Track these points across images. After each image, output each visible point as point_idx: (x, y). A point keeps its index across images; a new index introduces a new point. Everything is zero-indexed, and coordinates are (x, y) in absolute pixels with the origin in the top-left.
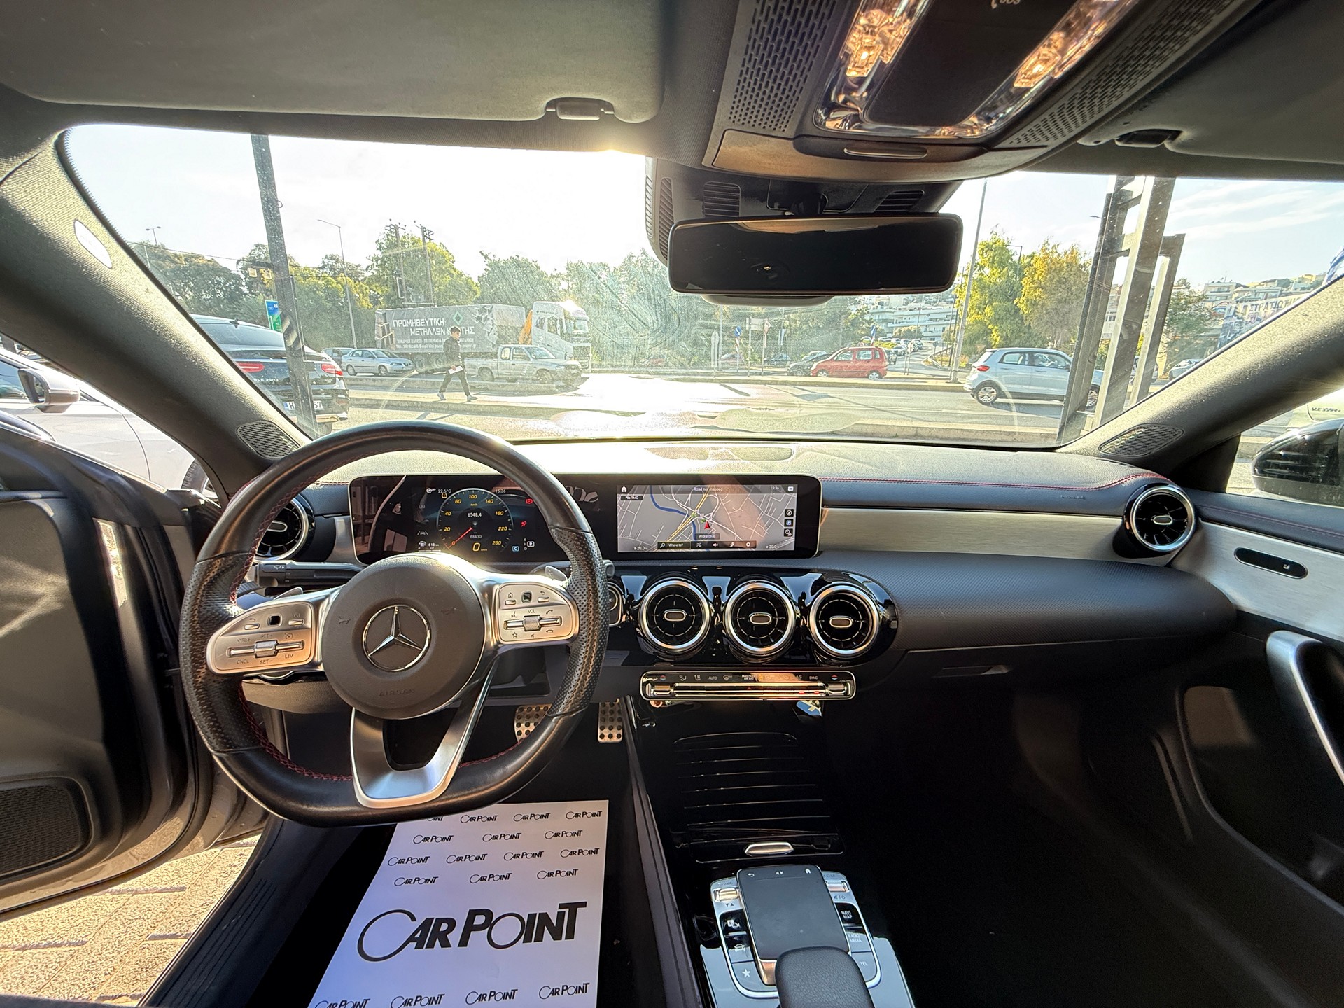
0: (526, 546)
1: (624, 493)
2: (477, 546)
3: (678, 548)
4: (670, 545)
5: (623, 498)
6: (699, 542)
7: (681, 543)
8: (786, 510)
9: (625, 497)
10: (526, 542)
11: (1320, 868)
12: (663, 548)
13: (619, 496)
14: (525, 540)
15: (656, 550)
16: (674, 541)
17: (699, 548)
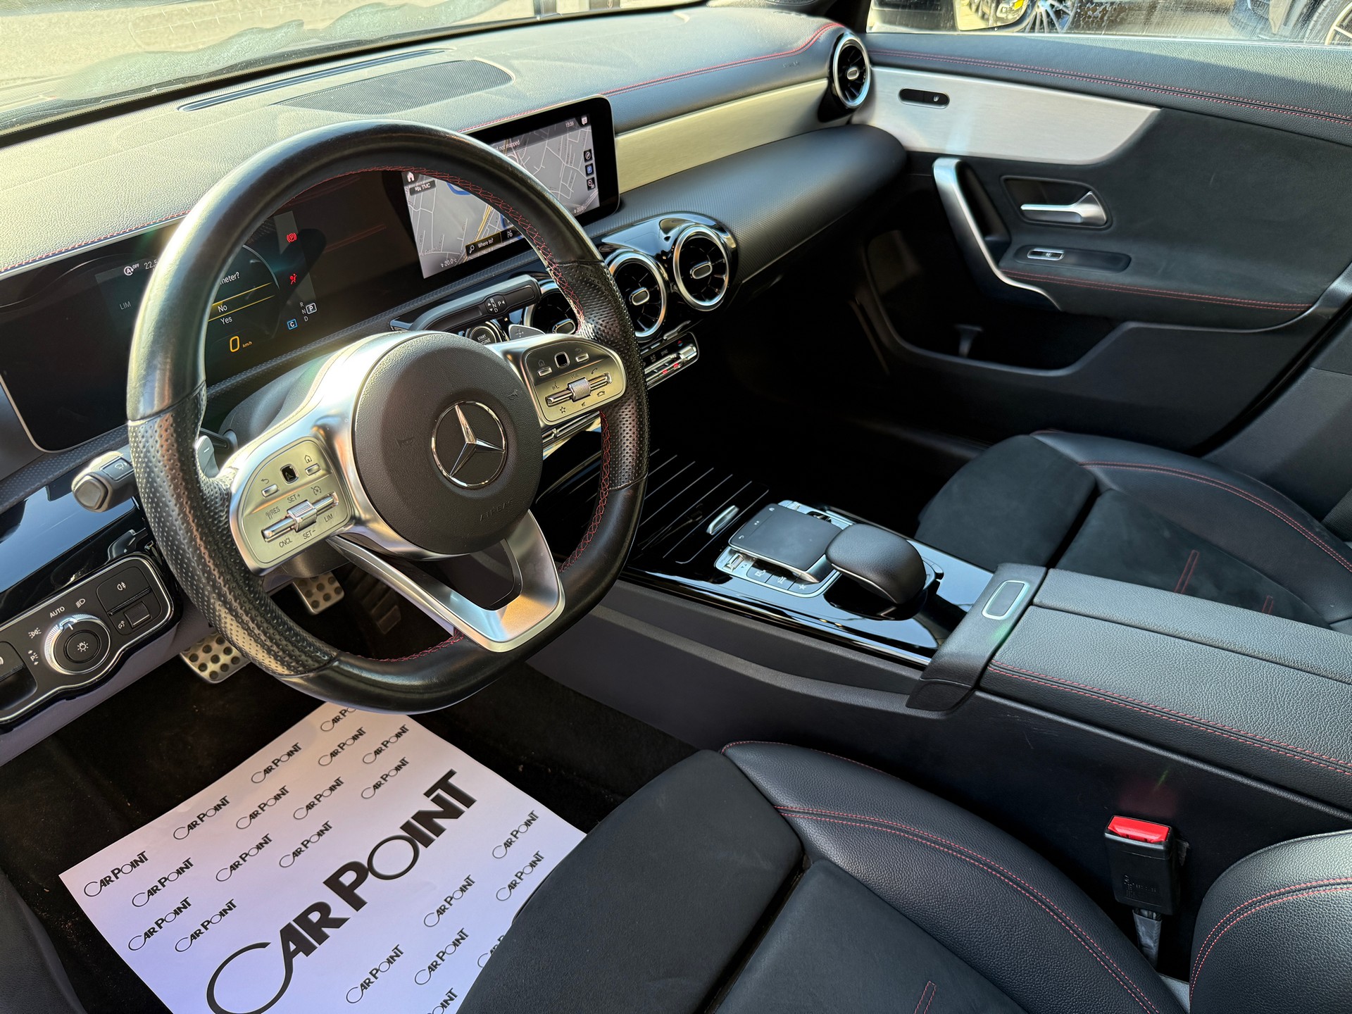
0: (306, 314)
1: (412, 182)
2: (235, 341)
3: (489, 245)
4: (480, 245)
5: (413, 192)
6: (508, 230)
7: (490, 238)
8: (585, 152)
9: (414, 188)
10: (304, 308)
11: (965, 347)
12: (473, 252)
13: (407, 189)
14: (302, 304)
15: (467, 259)
16: (482, 238)
17: (510, 238)
